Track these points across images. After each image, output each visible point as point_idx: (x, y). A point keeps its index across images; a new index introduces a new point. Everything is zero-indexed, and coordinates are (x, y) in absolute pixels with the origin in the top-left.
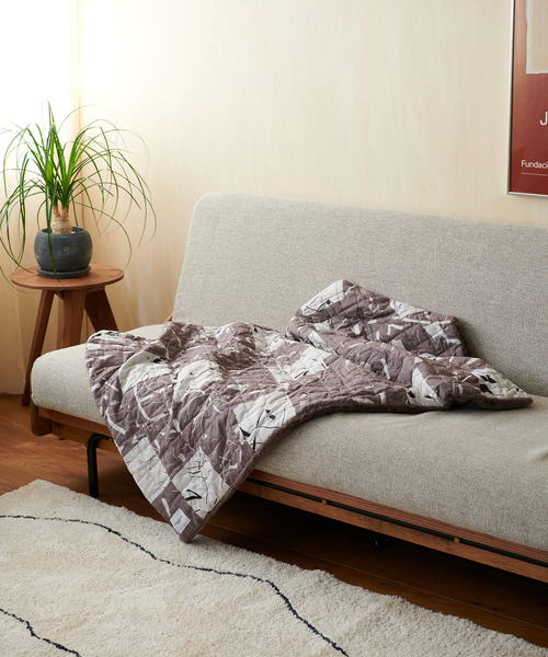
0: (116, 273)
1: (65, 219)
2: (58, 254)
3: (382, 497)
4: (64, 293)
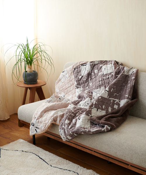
0: (44, 83)
1: (31, 69)
2: (28, 78)
3: (108, 152)
4: (30, 88)
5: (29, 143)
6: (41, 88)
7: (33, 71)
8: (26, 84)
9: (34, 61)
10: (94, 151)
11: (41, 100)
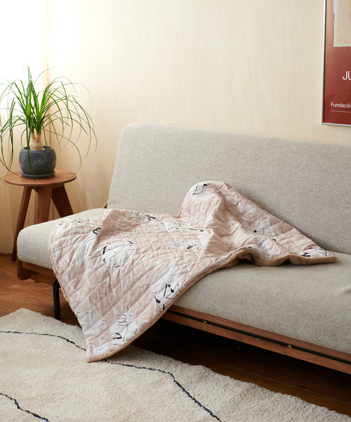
0: (72, 175)
1: (38, 141)
2: (34, 163)
3: (242, 319)
4: (38, 188)
5: (44, 317)
6: (63, 188)
7: (45, 147)
8: (28, 178)
9: (44, 124)
10: (208, 322)
11: (62, 215)
